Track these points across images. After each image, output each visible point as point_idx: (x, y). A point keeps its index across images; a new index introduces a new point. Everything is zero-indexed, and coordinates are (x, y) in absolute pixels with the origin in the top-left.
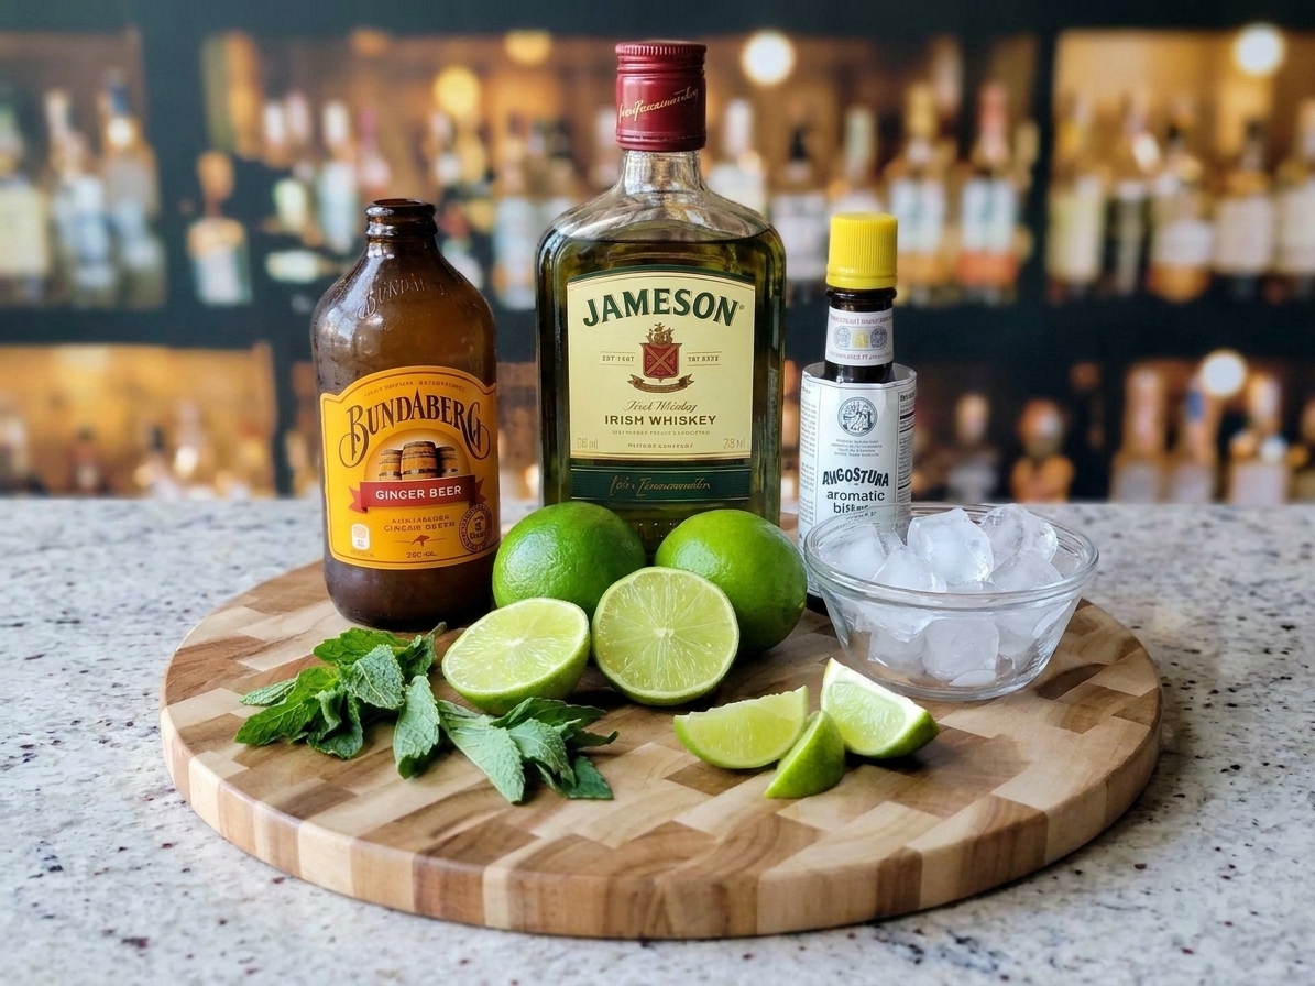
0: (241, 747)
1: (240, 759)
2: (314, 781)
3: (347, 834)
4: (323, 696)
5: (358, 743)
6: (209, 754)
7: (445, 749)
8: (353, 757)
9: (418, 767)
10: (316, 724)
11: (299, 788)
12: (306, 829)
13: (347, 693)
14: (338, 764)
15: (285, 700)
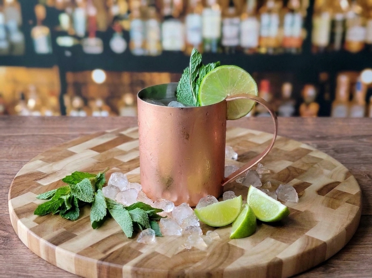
0: (36, 216)
1: (35, 221)
2: (62, 230)
3: (72, 251)
4: (65, 198)
5: (77, 215)
6: (24, 219)
7: (108, 217)
8: (76, 220)
9: (99, 225)
10: (63, 207)
11: (56, 233)
12: (58, 249)
13: (73, 197)
14: (70, 223)
15: (52, 199)
